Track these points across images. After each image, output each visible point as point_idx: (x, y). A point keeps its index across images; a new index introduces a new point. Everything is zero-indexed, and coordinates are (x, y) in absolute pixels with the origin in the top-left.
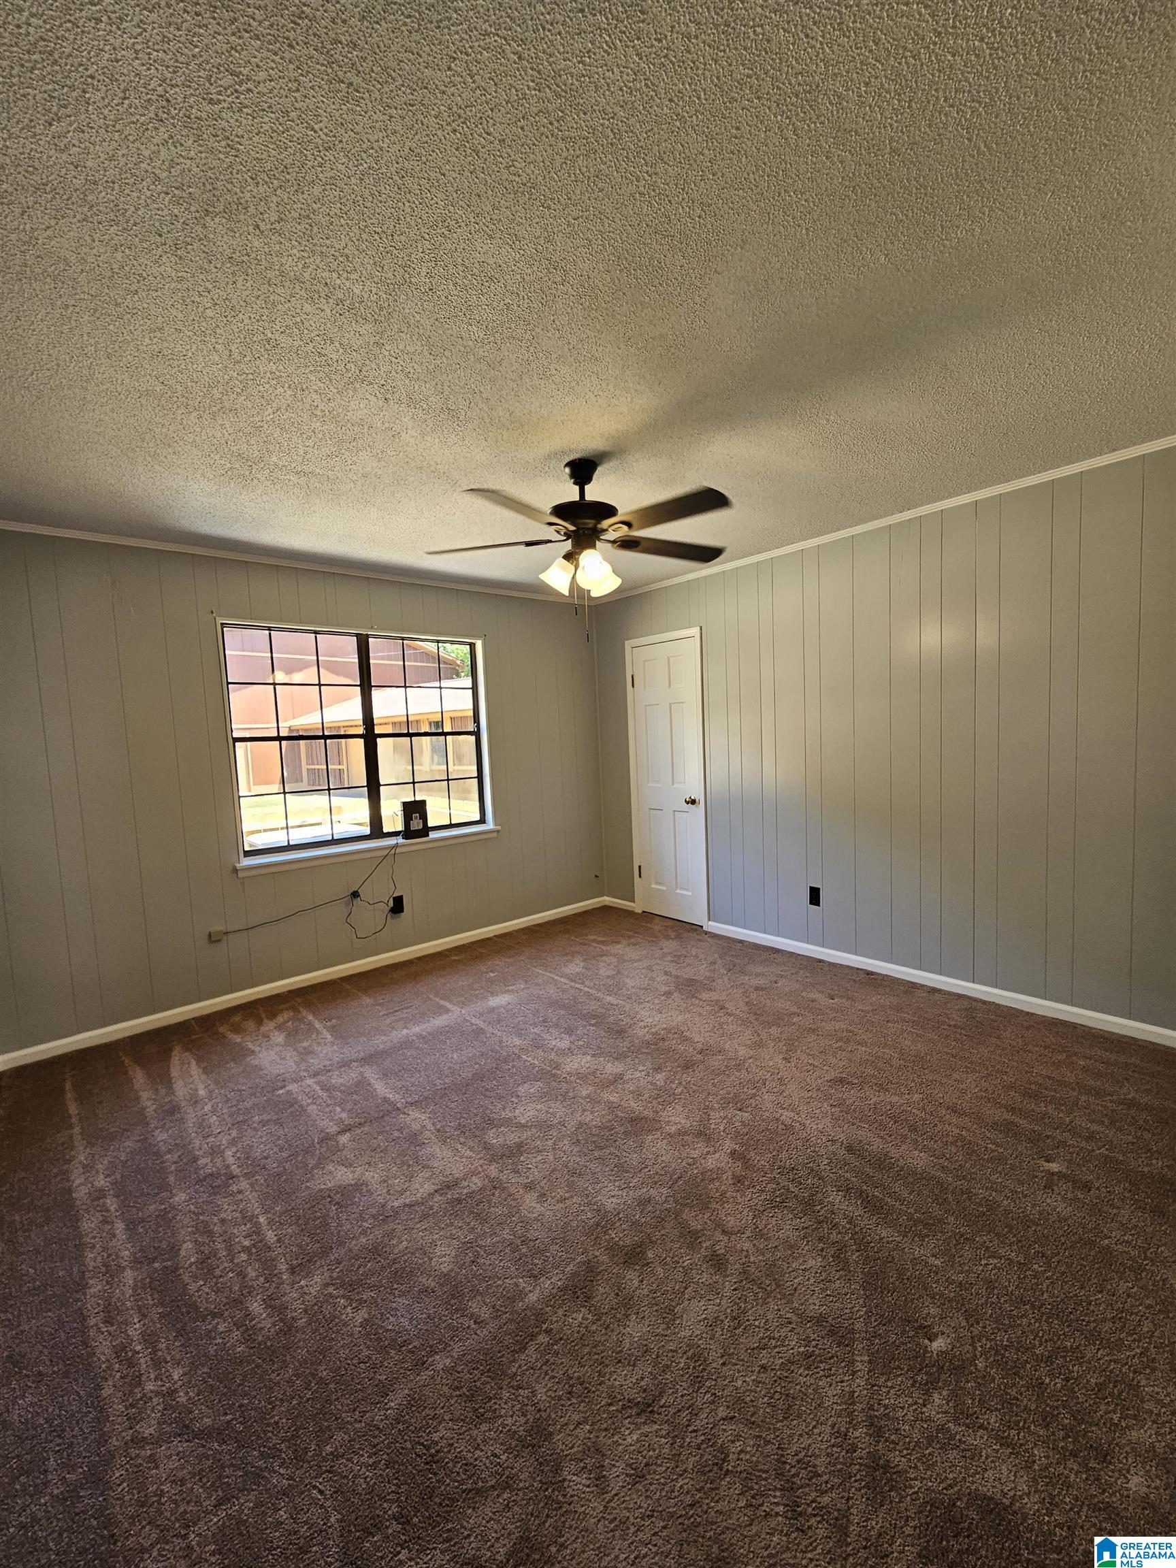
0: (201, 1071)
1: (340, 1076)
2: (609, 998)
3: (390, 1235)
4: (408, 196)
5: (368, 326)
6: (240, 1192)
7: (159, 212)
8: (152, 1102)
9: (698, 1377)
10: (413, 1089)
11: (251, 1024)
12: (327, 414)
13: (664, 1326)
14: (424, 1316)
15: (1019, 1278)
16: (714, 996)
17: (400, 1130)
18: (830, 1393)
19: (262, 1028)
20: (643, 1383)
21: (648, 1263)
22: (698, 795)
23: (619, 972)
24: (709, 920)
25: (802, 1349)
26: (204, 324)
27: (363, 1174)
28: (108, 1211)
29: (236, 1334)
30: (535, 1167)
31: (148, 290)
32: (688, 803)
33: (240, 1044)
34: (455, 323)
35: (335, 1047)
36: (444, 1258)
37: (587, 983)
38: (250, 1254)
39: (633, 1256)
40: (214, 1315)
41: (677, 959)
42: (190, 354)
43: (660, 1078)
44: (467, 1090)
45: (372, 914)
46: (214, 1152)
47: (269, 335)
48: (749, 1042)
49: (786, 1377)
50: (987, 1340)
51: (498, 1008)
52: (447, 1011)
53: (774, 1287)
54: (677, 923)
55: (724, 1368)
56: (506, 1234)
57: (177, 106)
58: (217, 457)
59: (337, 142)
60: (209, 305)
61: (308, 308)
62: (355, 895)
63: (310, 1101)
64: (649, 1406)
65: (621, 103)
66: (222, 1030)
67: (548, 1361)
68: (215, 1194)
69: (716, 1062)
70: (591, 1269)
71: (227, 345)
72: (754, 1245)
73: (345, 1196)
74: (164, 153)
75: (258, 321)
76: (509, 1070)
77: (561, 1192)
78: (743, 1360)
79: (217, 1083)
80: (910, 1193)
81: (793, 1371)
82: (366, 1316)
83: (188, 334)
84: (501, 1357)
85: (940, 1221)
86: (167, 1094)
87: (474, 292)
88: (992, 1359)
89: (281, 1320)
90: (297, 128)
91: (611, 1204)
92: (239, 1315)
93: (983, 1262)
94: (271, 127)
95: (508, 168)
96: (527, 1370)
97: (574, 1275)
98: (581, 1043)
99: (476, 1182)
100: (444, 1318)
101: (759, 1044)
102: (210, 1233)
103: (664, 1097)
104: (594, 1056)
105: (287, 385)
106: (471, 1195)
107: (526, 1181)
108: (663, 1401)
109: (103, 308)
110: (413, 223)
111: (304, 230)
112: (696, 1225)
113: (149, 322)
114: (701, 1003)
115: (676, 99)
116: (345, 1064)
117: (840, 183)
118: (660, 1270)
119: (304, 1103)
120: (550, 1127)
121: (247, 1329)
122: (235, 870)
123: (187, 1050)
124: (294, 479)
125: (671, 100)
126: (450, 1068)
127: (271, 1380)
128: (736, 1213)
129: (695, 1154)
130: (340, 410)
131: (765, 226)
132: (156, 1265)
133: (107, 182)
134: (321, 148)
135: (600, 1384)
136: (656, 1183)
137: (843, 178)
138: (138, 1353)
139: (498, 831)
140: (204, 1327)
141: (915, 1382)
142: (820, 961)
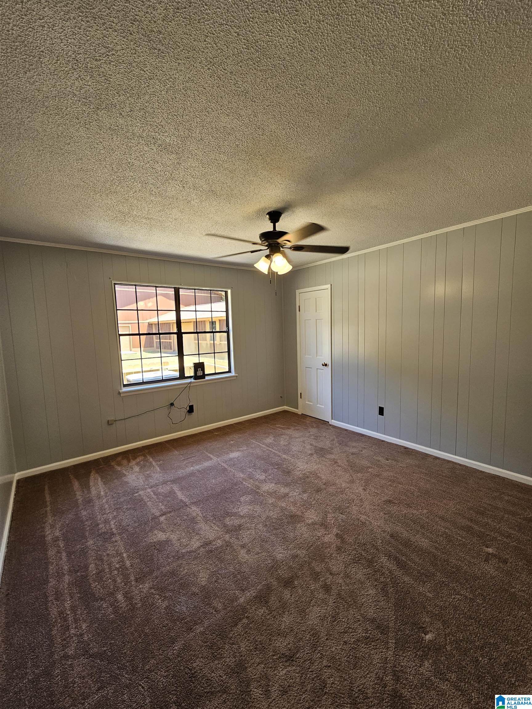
0: (102, 483)
1: (162, 488)
2: (284, 456)
3: (180, 566)
4: (189, 99)
5: (173, 155)
6: (116, 541)
7: (77, 109)
8: (81, 497)
9: (314, 645)
10: (194, 496)
11: (125, 462)
12: (157, 193)
13: (300, 618)
14: (192, 606)
15: (469, 606)
16: (333, 457)
17: (187, 516)
18: (376, 658)
19: (130, 464)
20: (289, 646)
21: (295, 587)
22: (328, 362)
23: (289, 443)
24: (332, 419)
25: (364, 635)
26: (100, 156)
27: (169, 536)
28: (60, 547)
29: (110, 609)
30: (246, 536)
31: (74, 143)
32: (323, 365)
33: (120, 471)
34: (213, 154)
35: (161, 474)
36: (203, 578)
37: (274, 448)
38: (119, 571)
39: (288, 583)
40: (102, 600)
41: (316, 438)
42: (95, 169)
43: (305, 496)
44: (218, 497)
45: (179, 413)
46: (106, 522)
47: (129, 160)
48: (347, 480)
49: (356, 648)
50: (452, 636)
51: (234, 458)
52: (211, 459)
53: (352, 602)
54: (318, 420)
55: (327, 641)
56: (231, 569)
57: (81, 63)
58: (110, 212)
59: (155, 76)
60: (102, 148)
61: (146, 149)
62: (172, 404)
63: (148, 500)
64: (291, 657)
65: (288, 53)
66: (113, 464)
67: (247, 632)
68: (105, 542)
69: (331, 489)
70: (269, 588)
71: (111, 165)
72: (344, 581)
73: (161, 546)
74: (77, 83)
75: (124, 154)
76: (237, 489)
77: (257, 550)
78: (336, 638)
79: (109, 489)
80: (419, 560)
81: (359, 646)
82: (167, 604)
83: (93, 161)
84: (225, 629)
85: (433, 574)
86: (88, 493)
87: (222, 140)
88: (454, 646)
89: (130, 604)
90: (136, 70)
91: (279, 557)
92: (112, 600)
93: (453, 597)
94: (125, 71)
95: (235, 84)
96: (237, 636)
97: (261, 590)
98: (270, 477)
99: (219, 543)
100: (202, 608)
101: (352, 482)
102: (102, 560)
103: (307, 505)
104: (276, 483)
105: (138, 181)
106: (216, 549)
107: (241, 543)
108: (298, 655)
109: (55, 151)
110: (192, 110)
111: (142, 115)
112: (318, 569)
113: (76, 156)
114: (326, 460)
115: (314, 50)
116: (165, 483)
117: (396, 86)
118: (300, 591)
119: (146, 501)
120: (254, 517)
121: (115, 608)
122: (119, 393)
123: (97, 473)
124: (144, 221)
125: (311, 51)
126: (211, 487)
127: (124, 632)
128: (337, 566)
129: (319, 534)
130: (163, 192)
131: (359, 107)
132: (78, 574)
133: (53, 97)
134: (148, 79)
135: (270, 645)
136: (301, 547)
137: (397, 83)
138: (68, 615)
139: (236, 376)
140: (97, 604)
141: (417, 655)
142: (383, 441)
